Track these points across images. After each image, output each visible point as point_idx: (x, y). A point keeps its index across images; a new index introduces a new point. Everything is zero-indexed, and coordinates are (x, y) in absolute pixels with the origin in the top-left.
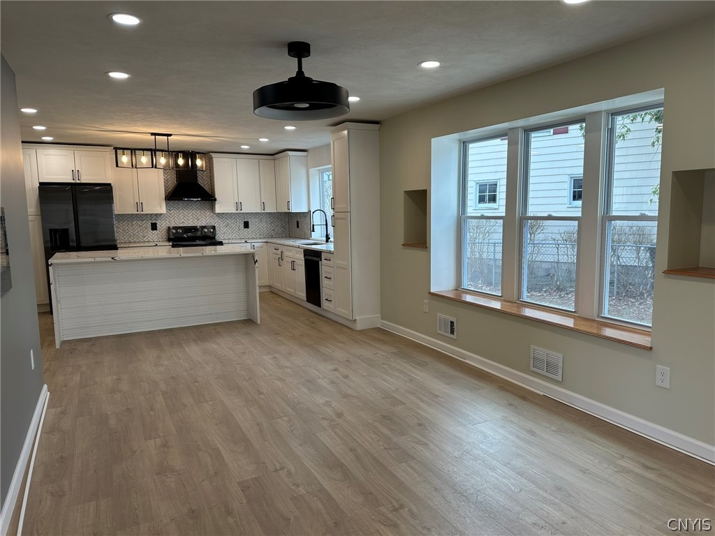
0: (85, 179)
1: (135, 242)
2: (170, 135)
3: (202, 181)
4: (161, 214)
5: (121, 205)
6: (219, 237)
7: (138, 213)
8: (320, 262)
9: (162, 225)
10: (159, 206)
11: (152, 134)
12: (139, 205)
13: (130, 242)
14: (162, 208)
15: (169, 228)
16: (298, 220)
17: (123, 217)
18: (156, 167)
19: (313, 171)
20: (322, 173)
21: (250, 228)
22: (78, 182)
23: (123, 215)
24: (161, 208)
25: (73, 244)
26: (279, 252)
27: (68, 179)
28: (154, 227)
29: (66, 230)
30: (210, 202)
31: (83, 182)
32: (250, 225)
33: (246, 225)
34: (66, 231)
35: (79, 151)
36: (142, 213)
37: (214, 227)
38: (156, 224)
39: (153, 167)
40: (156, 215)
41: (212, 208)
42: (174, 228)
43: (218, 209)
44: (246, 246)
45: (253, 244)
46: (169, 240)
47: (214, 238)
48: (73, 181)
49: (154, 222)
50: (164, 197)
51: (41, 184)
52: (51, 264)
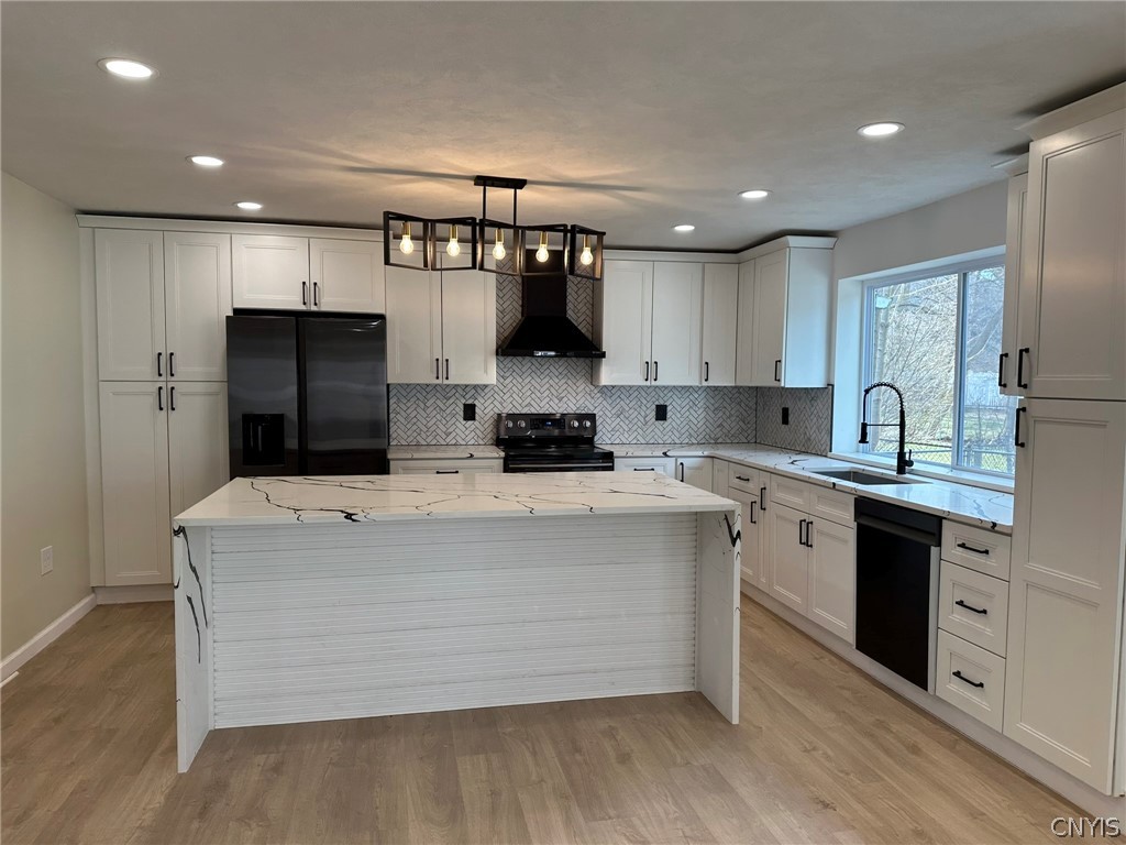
0: (329, 303)
3: (575, 312)
4: (486, 386)
5: (404, 363)
6: (604, 441)
7: (439, 382)
8: (934, 550)
9: (487, 409)
10: (481, 369)
11: (478, 180)
12: (440, 366)
13: (418, 445)
14: (488, 373)
15: (499, 415)
16: (789, 405)
17: (408, 388)
18: (482, 268)
19: (848, 286)
20: (872, 288)
21: (669, 421)
22: (314, 308)
23: (408, 385)
24: (486, 372)
26: (754, 487)
27: (292, 301)
28: (470, 413)
29: (279, 418)
30: (588, 361)
31: (324, 308)
32: (669, 415)
33: (661, 413)
34: (277, 421)
35: (322, 240)
36: (446, 382)
37: (592, 417)
38: (473, 406)
39: (474, 267)
40: (475, 387)
41: (592, 375)
42: (511, 416)
43: (608, 375)
44: (665, 466)
45: (680, 461)
46: (499, 442)
47: (590, 441)
48: (303, 308)
49: (470, 402)
50: (495, 347)
51: (236, 311)
52: (182, 530)
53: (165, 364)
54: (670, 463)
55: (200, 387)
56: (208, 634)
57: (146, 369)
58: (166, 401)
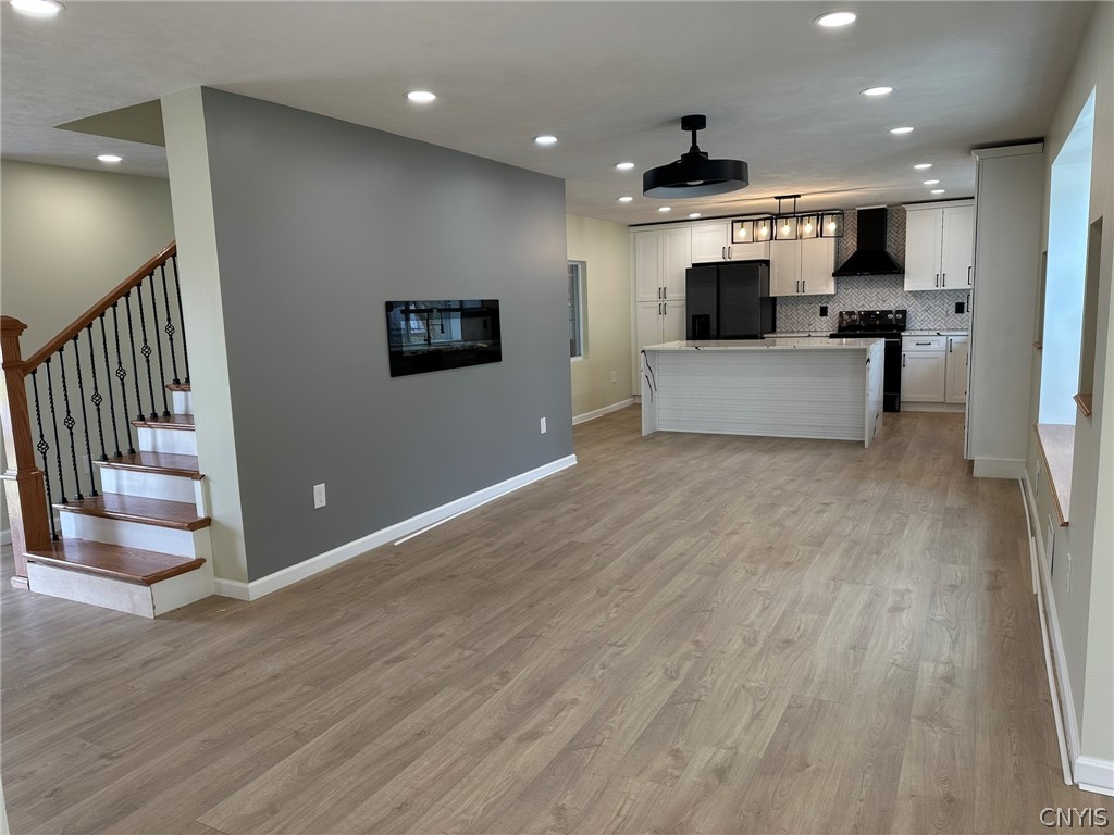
0: (737, 256)
1: (798, 331)
2: (798, 196)
4: (831, 295)
5: (780, 285)
7: (800, 294)
9: (834, 309)
10: (825, 285)
11: (776, 198)
12: (801, 285)
13: (792, 332)
14: (830, 288)
15: (842, 313)
17: (787, 299)
21: (965, 313)
22: (728, 260)
23: (787, 297)
24: (828, 287)
25: (713, 332)
27: (717, 258)
28: (824, 312)
29: (707, 317)
31: (734, 259)
32: (965, 309)
33: (960, 308)
36: (804, 294)
37: (904, 313)
38: (826, 308)
40: (824, 296)
41: (900, 285)
42: (850, 314)
43: (909, 285)
44: (938, 341)
45: (950, 338)
47: (903, 327)
48: (723, 260)
49: (824, 305)
50: (833, 272)
51: (693, 265)
52: (643, 351)
53: (662, 293)
54: (943, 340)
55: (677, 303)
56: (656, 394)
57: (655, 296)
58: (663, 311)
